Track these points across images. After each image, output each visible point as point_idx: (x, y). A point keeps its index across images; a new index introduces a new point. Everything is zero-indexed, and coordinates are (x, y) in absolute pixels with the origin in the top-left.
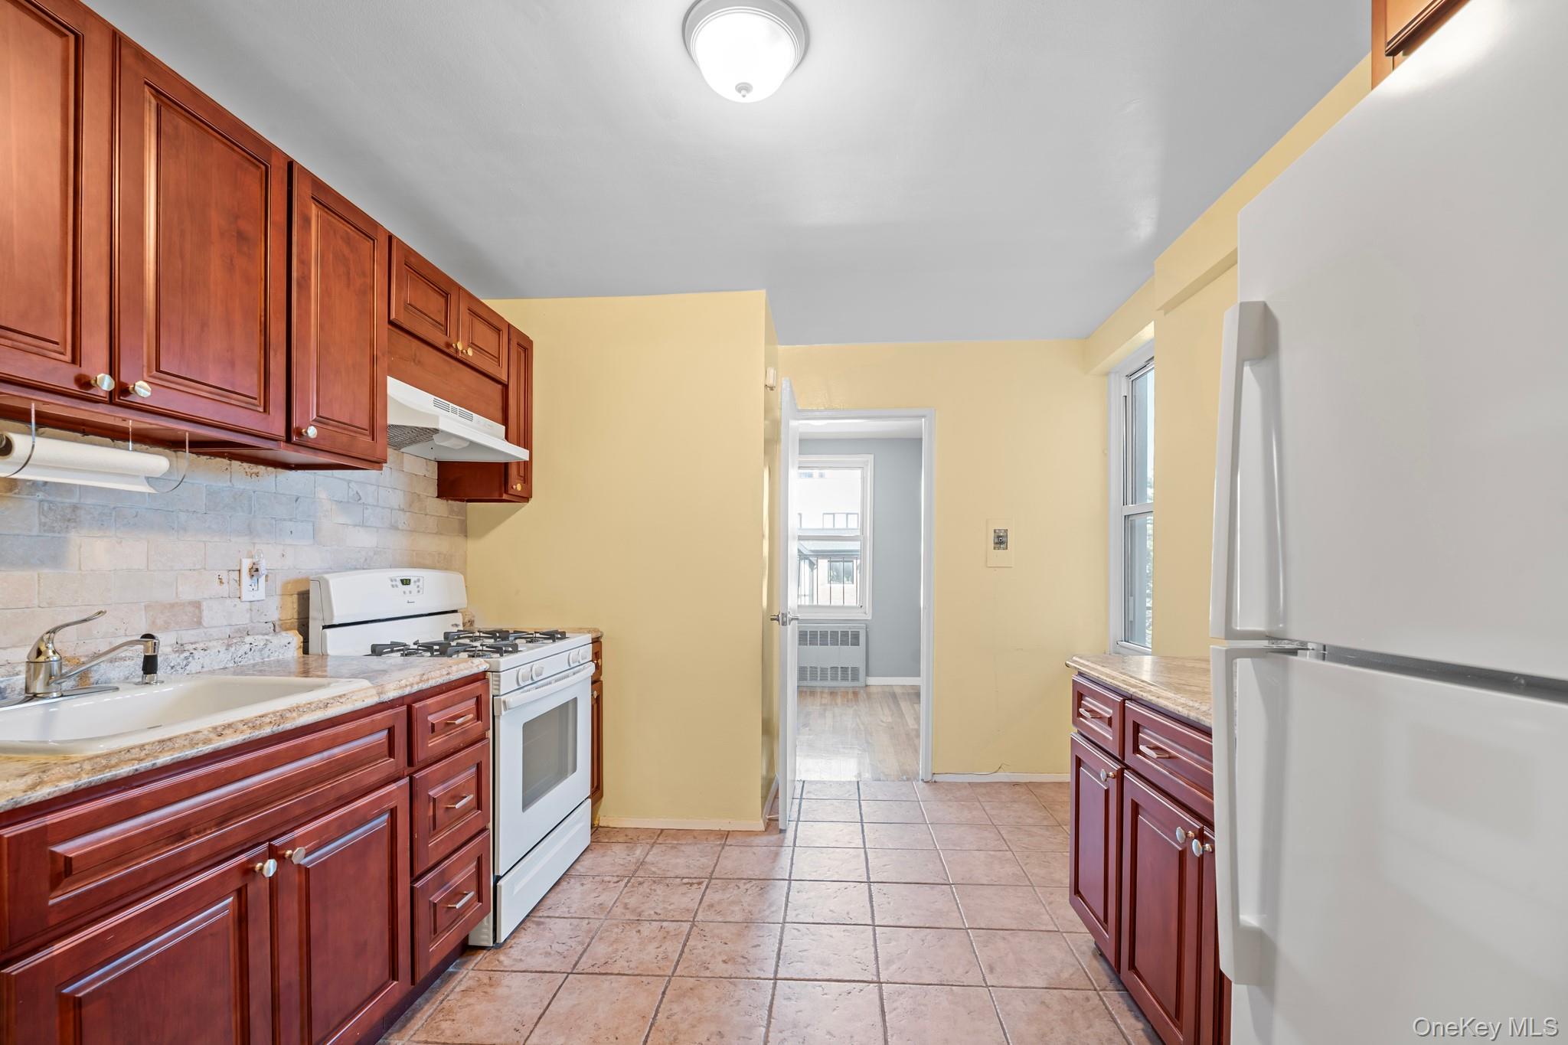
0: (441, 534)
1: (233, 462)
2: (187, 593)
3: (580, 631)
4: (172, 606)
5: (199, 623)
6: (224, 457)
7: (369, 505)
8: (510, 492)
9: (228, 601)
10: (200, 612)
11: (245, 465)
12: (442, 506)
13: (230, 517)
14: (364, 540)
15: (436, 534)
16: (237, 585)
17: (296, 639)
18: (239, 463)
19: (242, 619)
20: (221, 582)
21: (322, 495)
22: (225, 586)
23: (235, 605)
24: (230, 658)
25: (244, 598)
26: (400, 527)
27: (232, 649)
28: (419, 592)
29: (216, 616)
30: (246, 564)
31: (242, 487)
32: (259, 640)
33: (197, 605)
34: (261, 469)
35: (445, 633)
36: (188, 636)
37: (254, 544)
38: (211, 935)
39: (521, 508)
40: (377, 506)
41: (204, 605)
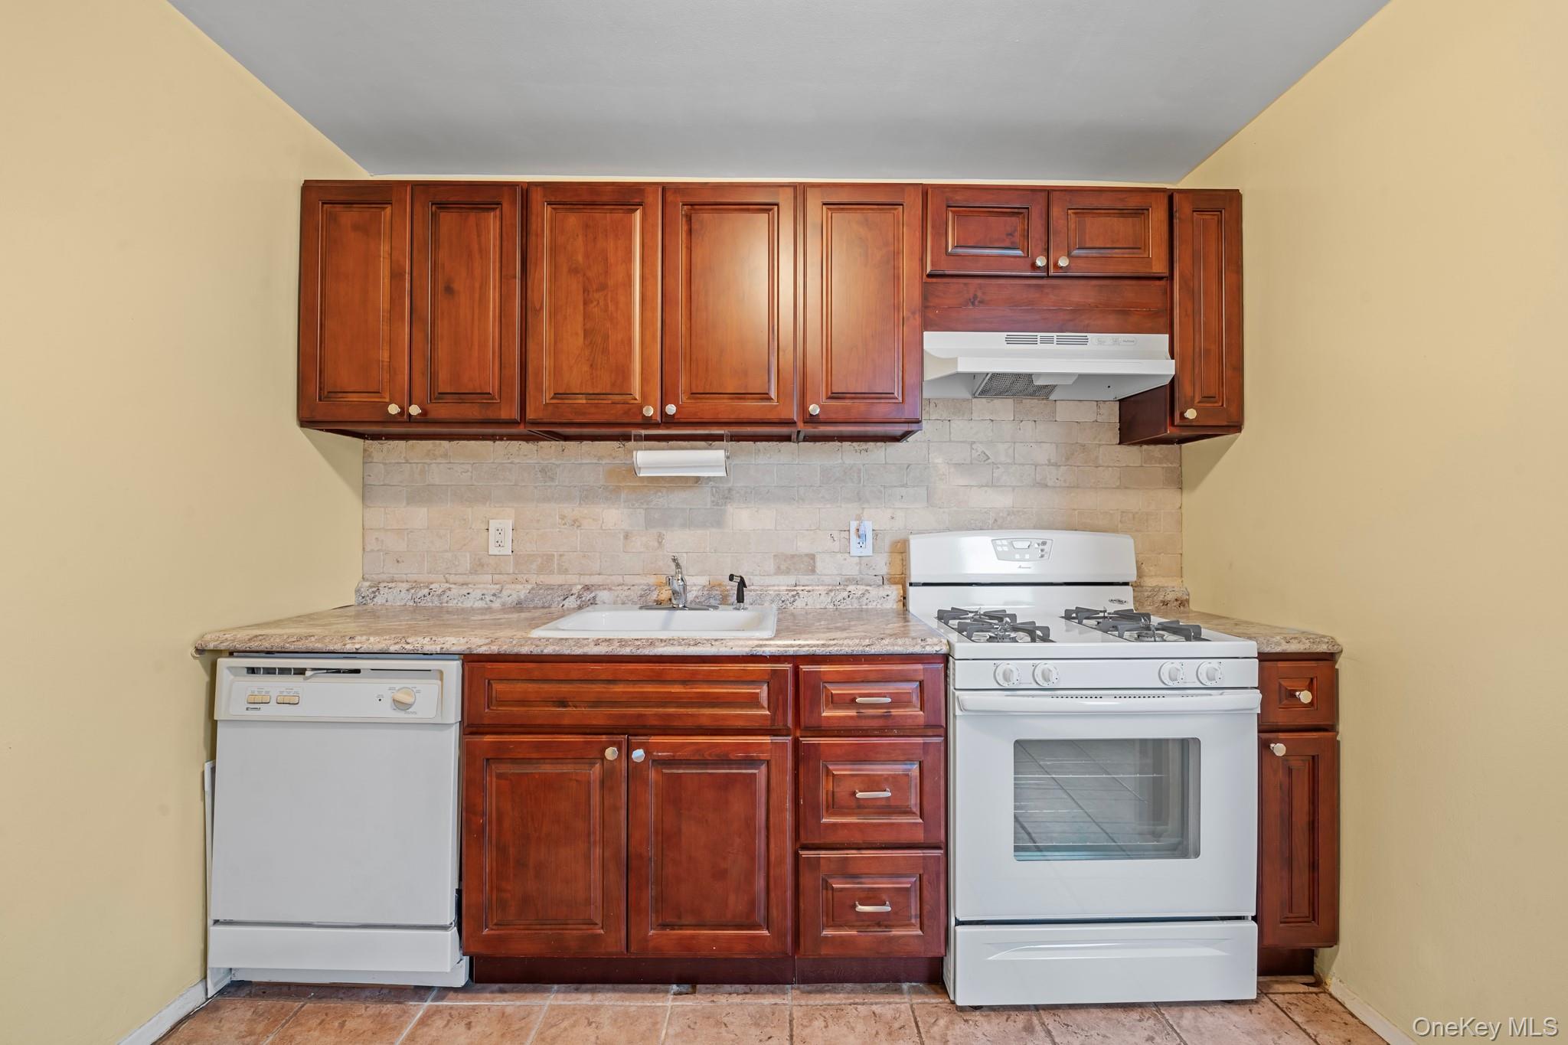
0: (1126, 488)
1: (844, 443)
2: (804, 547)
4: (793, 556)
5: (813, 571)
6: (834, 441)
7: (1001, 464)
8: (1177, 421)
9: (839, 555)
10: (814, 562)
11: (855, 444)
12: (1132, 454)
13: (841, 488)
14: (1000, 501)
15: (1118, 488)
16: (847, 543)
17: (895, 593)
18: (850, 443)
19: (853, 571)
20: (834, 540)
21: (938, 460)
22: (837, 543)
23: (845, 559)
25: (851, 555)
26: (1049, 484)
27: (832, 594)
28: (1042, 556)
29: (828, 567)
30: (854, 525)
31: (852, 462)
32: (857, 590)
33: (812, 557)
34: (871, 445)
36: (804, 579)
37: (863, 508)
39: (1236, 439)
40: (1015, 464)
41: (818, 558)
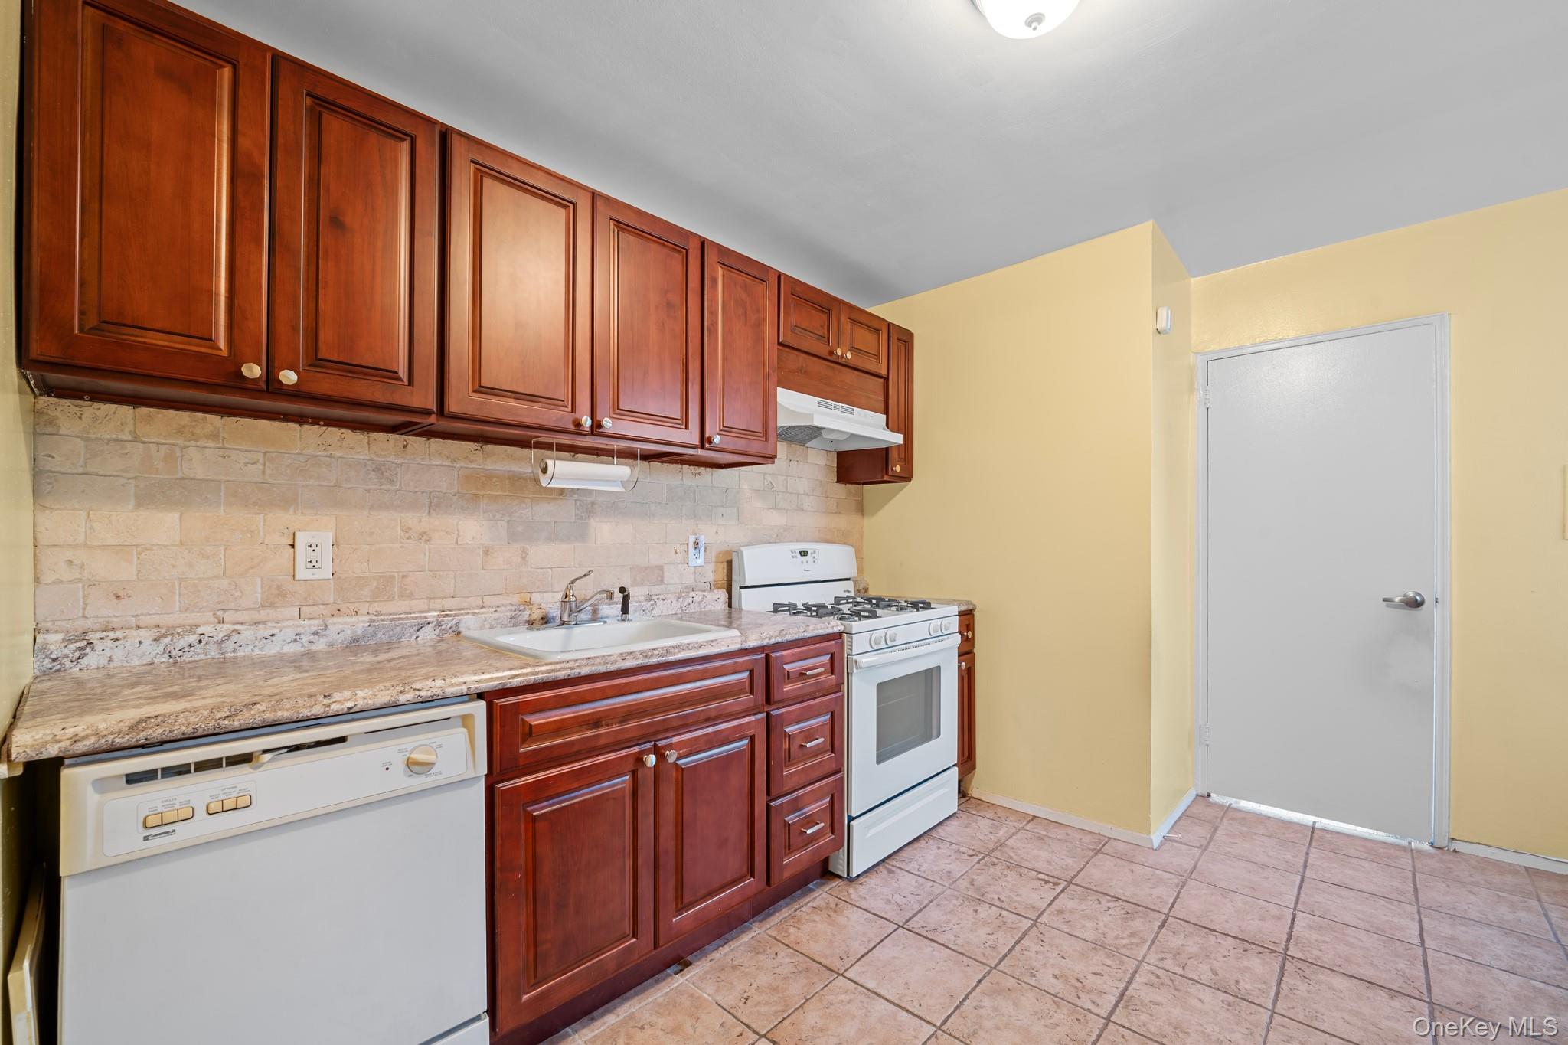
0: (840, 513)
1: (684, 466)
2: (654, 559)
3: (950, 602)
4: (646, 568)
5: (662, 581)
6: (678, 463)
7: (780, 492)
8: (890, 473)
9: (680, 565)
10: (663, 573)
11: (692, 467)
12: (841, 490)
13: (682, 506)
14: (776, 519)
15: (836, 513)
16: (685, 554)
17: (724, 595)
18: (688, 466)
19: (689, 579)
20: (676, 553)
21: (745, 486)
22: (679, 554)
23: (684, 569)
24: (678, 606)
25: (690, 565)
26: (805, 509)
27: (682, 600)
28: (814, 562)
29: (675, 577)
30: (692, 539)
31: (690, 484)
32: (698, 595)
33: (661, 568)
34: (702, 469)
35: (835, 598)
36: (655, 589)
37: (697, 524)
38: (614, 799)
39: (904, 488)
40: (787, 492)
41: (666, 568)
